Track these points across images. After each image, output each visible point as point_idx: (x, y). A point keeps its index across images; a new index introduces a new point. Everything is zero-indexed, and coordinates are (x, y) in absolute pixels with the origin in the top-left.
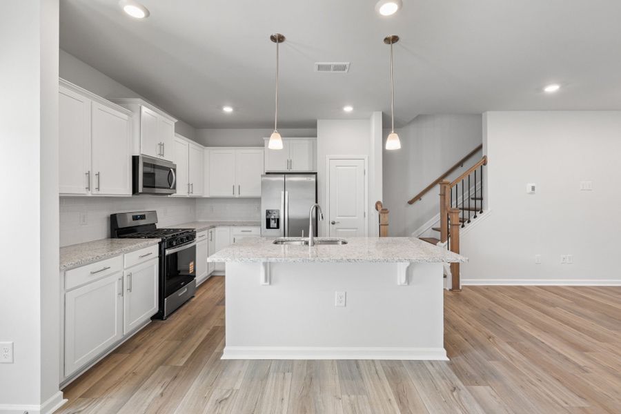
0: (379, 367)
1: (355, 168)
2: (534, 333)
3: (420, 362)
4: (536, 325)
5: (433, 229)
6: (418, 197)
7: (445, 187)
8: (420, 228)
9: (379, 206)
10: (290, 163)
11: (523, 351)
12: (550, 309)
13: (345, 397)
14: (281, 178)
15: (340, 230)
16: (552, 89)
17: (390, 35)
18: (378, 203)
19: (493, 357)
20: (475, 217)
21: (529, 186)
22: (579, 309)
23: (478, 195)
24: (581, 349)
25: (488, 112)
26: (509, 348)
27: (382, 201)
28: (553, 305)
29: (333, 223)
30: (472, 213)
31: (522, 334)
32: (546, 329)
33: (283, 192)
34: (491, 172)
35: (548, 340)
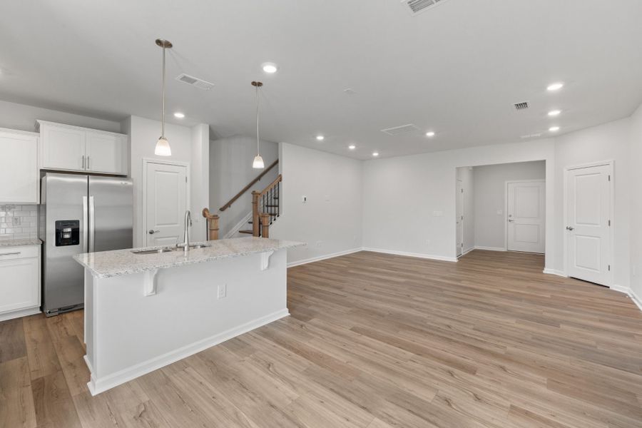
0: (254, 334)
1: (176, 174)
2: (319, 287)
3: (276, 322)
4: (316, 283)
5: (240, 232)
6: (228, 205)
7: (257, 197)
8: (230, 232)
9: (206, 213)
10: (85, 160)
11: (319, 297)
12: (319, 274)
13: (246, 358)
14: (84, 180)
15: (159, 240)
16: (320, 138)
17: (257, 81)
18: (205, 210)
19: (309, 305)
20: (275, 220)
21: (303, 197)
22: (329, 271)
23: (277, 204)
24: (339, 288)
25: (283, 143)
26: (313, 298)
27: (208, 208)
28: (318, 272)
29: (151, 233)
30: (273, 217)
31: (314, 289)
32: (323, 284)
33: (85, 198)
34: (284, 186)
35: (326, 289)
